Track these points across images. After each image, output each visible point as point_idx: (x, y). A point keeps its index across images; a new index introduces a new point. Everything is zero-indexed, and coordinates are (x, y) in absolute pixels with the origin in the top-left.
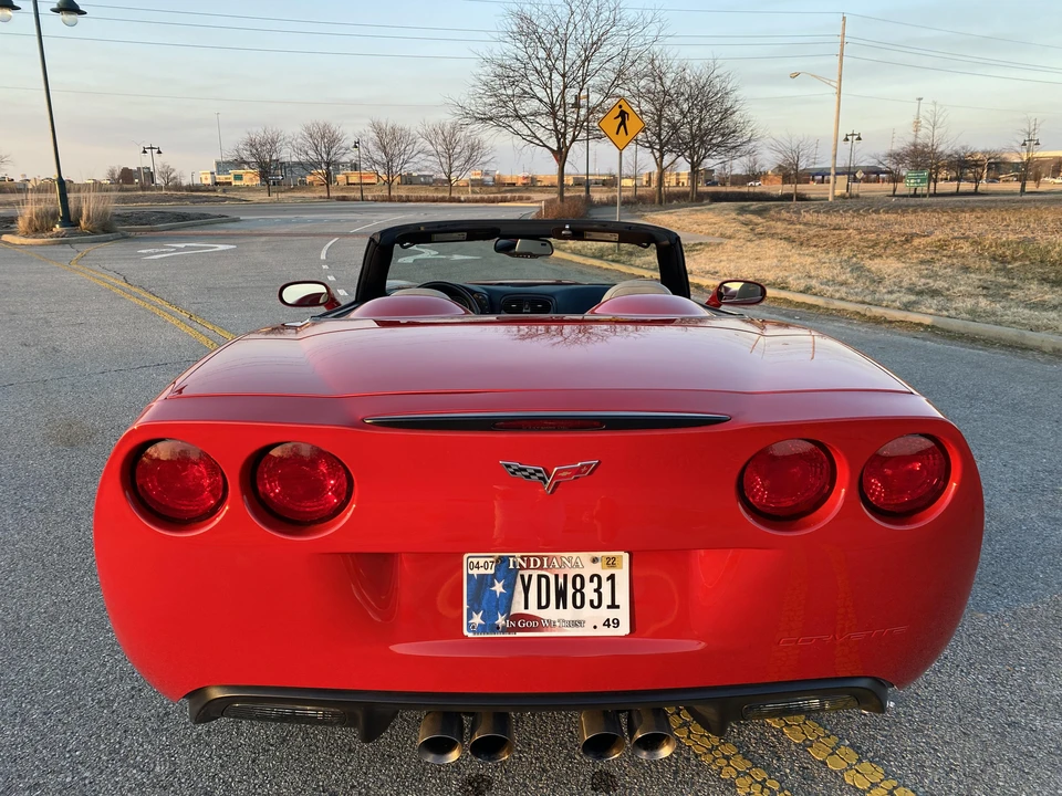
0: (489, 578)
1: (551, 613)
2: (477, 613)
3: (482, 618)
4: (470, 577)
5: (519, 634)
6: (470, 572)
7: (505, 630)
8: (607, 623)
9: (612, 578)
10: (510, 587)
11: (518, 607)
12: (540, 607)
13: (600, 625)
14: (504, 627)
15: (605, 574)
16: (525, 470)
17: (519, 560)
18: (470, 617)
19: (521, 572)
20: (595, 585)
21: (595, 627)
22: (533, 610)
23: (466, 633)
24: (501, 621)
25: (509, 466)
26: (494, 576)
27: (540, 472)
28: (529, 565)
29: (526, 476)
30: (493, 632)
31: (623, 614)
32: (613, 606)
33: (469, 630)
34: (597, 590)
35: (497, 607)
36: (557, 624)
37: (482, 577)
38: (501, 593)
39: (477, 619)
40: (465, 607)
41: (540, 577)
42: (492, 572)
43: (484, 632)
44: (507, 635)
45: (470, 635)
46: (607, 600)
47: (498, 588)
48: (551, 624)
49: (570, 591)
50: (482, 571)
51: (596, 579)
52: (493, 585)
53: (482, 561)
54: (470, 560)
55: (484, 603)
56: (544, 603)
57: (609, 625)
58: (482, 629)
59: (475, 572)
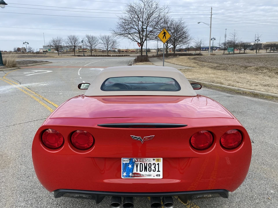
0: (128, 164)
1: (143, 173)
5: (135, 178)
6: (123, 162)
10: (133, 166)
11: (135, 171)
15: (156, 163)
17: (135, 159)
18: (123, 173)
21: (154, 176)
22: (139, 172)
24: (131, 174)
25: (133, 137)
27: (140, 138)
28: (138, 161)
30: (129, 177)
31: (161, 173)
32: (159, 171)
33: (123, 177)
34: (155, 167)
35: (130, 171)
38: (131, 168)
41: (140, 164)
46: (157, 170)
48: (143, 176)
49: (148, 167)
50: (126, 162)
54: (123, 159)
55: (126, 170)
56: (141, 170)
57: (157, 176)
58: (126, 176)
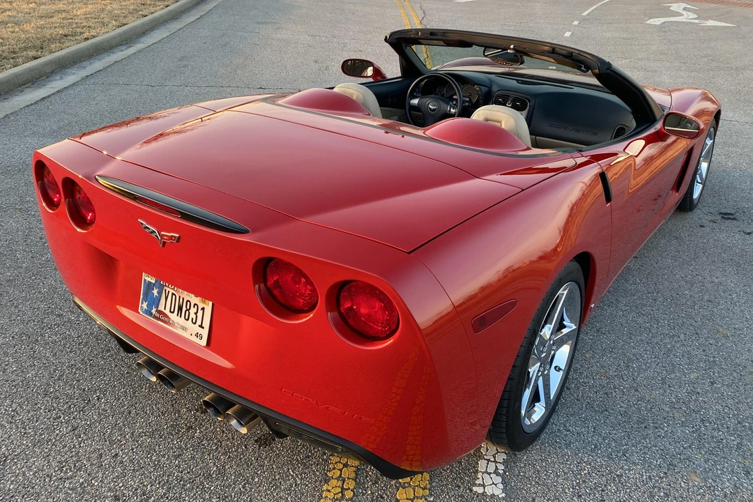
0: (152, 285)
1: (174, 317)
2: (145, 302)
3: (147, 306)
4: (145, 280)
6: (145, 278)
8: (197, 335)
9: (203, 309)
10: (160, 293)
11: (161, 308)
12: (170, 312)
13: (194, 335)
14: (155, 316)
15: (201, 306)
18: (142, 303)
19: (165, 288)
20: (195, 310)
21: (191, 335)
22: (167, 312)
24: (154, 311)
26: (154, 285)
28: (169, 285)
30: (150, 316)
31: (205, 333)
32: (201, 326)
33: (141, 310)
34: (196, 313)
35: (153, 303)
36: (176, 325)
37: (149, 283)
38: (156, 296)
39: (145, 306)
40: (141, 296)
41: (173, 294)
42: (154, 282)
43: (146, 314)
44: (154, 320)
45: (141, 313)
46: (199, 322)
47: (155, 292)
48: (174, 324)
49: (184, 309)
50: (150, 280)
51: (196, 307)
52: (153, 290)
55: (149, 299)
56: (172, 310)
57: (197, 337)
58: (146, 312)
59: (147, 279)
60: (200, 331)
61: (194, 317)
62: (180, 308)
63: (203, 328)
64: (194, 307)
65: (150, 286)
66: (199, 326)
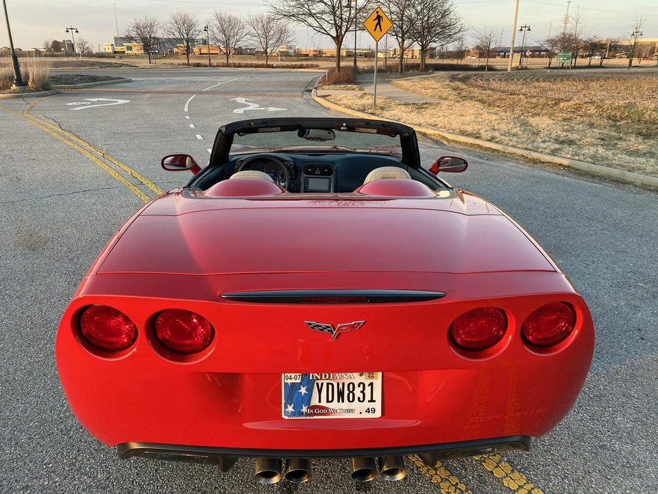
0: (297, 385)
1: (335, 405)
2: (290, 405)
3: (293, 408)
4: (286, 383)
5: (315, 417)
6: (286, 381)
7: (307, 414)
8: (368, 411)
9: (371, 384)
10: (310, 390)
11: (315, 402)
12: (328, 401)
13: (364, 412)
14: (306, 413)
15: (367, 382)
16: (320, 326)
17: (316, 374)
18: (286, 407)
19: (317, 381)
20: (361, 388)
21: (361, 413)
23: (283, 416)
24: (304, 409)
25: (310, 324)
26: (300, 384)
27: (329, 327)
28: (321, 377)
29: (321, 330)
30: (300, 416)
31: (378, 405)
32: (371, 401)
33: (285, 415)
35: (302, 402)
36: (338, 411)
37: (293, 384)
38: (305, 394)
39: (290, 409)
40: (283, 401)
41: (328, 384)
42: (299, 381)
43: (294, 416)
44: (307, 417)
45: (286, 418)
46: (368, 397)
47: (303, 390)
48: (335, 411)
49: (346, 392)
50: (293, 381)
51: (361, 385)
52: (299, 389)
53: (293, 375)
54: (286, 375)
55: (294, 400)
57: (369, 412)
58: (293, 414)
59: (289, 381)
60: (371, 405)
61: (361, 396)
62: (341, 394)
63: (375, 401)
64: (359, 386)
65: (294, 388)
66: (369, 401)
